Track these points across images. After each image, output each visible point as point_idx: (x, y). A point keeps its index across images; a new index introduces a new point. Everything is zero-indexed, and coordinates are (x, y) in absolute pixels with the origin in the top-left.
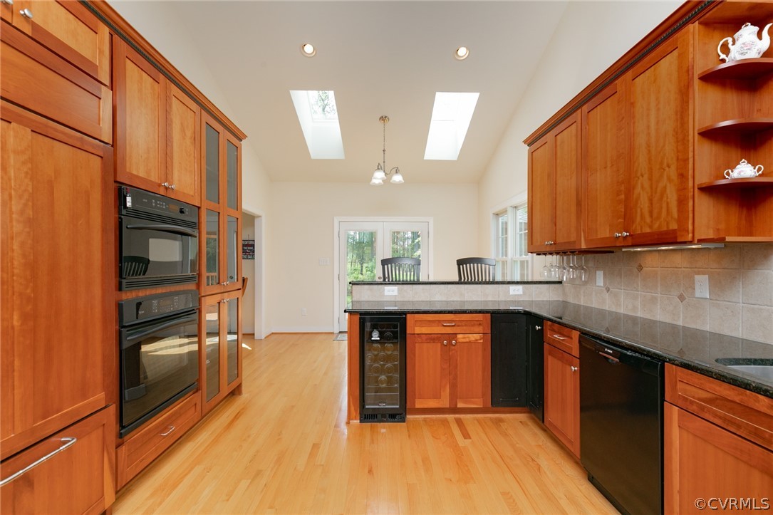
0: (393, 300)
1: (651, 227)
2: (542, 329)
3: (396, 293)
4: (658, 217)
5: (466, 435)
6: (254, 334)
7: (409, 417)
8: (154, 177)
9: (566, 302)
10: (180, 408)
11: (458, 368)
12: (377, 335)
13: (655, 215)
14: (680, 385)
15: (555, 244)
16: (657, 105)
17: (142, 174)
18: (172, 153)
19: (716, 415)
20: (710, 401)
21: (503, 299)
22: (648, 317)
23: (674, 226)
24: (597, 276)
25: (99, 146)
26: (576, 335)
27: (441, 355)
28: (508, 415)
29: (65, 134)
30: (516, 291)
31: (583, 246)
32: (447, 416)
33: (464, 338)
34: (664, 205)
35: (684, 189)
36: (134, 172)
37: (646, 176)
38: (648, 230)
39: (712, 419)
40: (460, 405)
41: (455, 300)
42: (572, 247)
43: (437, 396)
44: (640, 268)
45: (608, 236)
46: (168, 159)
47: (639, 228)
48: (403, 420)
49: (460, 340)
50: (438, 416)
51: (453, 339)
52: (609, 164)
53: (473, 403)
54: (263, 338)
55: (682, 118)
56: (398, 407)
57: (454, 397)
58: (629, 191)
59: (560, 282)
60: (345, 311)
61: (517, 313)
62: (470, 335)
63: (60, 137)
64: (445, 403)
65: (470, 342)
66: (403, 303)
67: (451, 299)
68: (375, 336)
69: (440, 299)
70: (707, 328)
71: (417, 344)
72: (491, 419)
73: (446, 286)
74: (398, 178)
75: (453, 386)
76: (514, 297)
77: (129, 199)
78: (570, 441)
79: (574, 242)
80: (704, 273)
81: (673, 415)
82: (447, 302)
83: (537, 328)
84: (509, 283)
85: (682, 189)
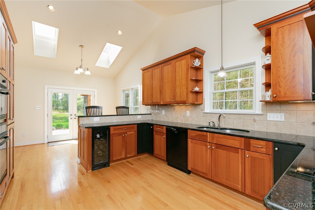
0: (97, 123)
1: (180, 99)
2: (153, 128)
3: (99, 120)
4: (182, 97)
5: (132, 165)
7: (111, 164)
9: (153, 120)
12: (99, 136)
13: (181, 97)
14: (191, 134)
15: (152, 102)
16: (181, 71)
19: (197, 138)
20: (196, 136)
21: (136, 120)
22: (176, 122)
23: (185, 99)
24: (163, 112)
26: (165, 127)
28: (141, 156)
30: (139, 117)
31: (162, 103)
32: (123, 161)
33: (129, 133)
34: (183, 94)
35: (188, 91)
37: (179, 87)
38: (180, 100)
39: (197, 139)
42: (158, 104)
44: (174, 109)
45: (169, 101)
47: (177, 99)
48: (109, 166)
49: (128, 134)
52: (169, 82)
53: (131, 154)
55: (187, 75)
57: (126, 154)
58: (175, 90)
59: (151, 114)
61: (145, 123)
62: (131, 132)
65: (131, 134)
66: (102, 123)
68: (98, 136)
70: (189, 123)
72: (137, 158)
76: (139, 119)
78: (163, 157)
79: (159, 102)
80: (188, 110)
81: (189, 141)
83: (152, 127)
84: (137, 115)
85: (187, 91)
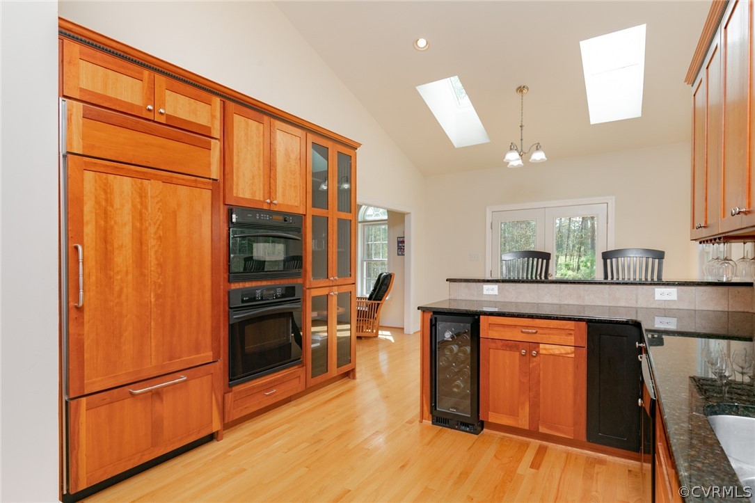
6: (403, 329)
8: (259, 196)
10: (283, 377)
11: (541, 384)
17: (247, 196)
18: (275, 175)
25: (208, 183)
27: (520, 366)
29: (183, 179)
36: (241, 196)
40: (542, 430)
41: (571, 303)
43: (514, 413)
46: (272, 181)
50: (520, 437)
51: (534, 349)
54: (412, 333)
56: (469, 416)
60: (419, 308)
63: (181, 182)
64: (524, 423)
67: (566, 302)
69: (550, 302)
71: (491, 350)
73: (558, 285)
74: (539, 156)
75: (535, 406)
77: (234, 216)
82: (560, 306)
